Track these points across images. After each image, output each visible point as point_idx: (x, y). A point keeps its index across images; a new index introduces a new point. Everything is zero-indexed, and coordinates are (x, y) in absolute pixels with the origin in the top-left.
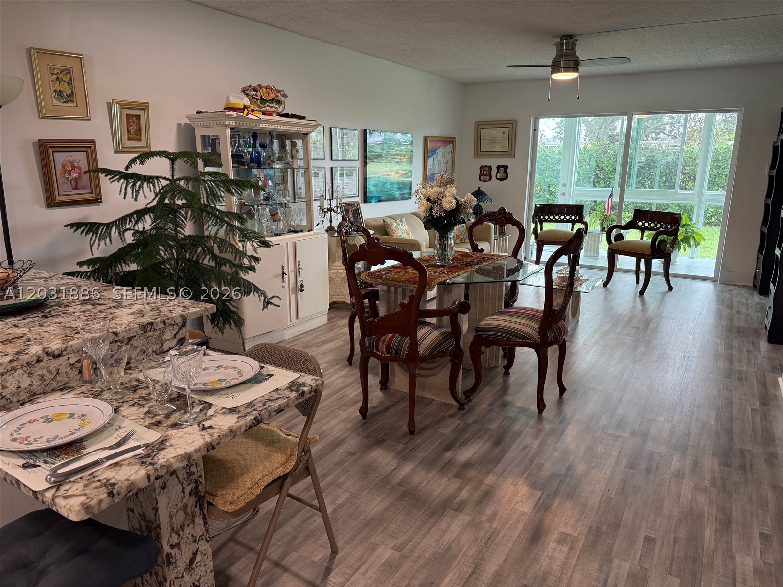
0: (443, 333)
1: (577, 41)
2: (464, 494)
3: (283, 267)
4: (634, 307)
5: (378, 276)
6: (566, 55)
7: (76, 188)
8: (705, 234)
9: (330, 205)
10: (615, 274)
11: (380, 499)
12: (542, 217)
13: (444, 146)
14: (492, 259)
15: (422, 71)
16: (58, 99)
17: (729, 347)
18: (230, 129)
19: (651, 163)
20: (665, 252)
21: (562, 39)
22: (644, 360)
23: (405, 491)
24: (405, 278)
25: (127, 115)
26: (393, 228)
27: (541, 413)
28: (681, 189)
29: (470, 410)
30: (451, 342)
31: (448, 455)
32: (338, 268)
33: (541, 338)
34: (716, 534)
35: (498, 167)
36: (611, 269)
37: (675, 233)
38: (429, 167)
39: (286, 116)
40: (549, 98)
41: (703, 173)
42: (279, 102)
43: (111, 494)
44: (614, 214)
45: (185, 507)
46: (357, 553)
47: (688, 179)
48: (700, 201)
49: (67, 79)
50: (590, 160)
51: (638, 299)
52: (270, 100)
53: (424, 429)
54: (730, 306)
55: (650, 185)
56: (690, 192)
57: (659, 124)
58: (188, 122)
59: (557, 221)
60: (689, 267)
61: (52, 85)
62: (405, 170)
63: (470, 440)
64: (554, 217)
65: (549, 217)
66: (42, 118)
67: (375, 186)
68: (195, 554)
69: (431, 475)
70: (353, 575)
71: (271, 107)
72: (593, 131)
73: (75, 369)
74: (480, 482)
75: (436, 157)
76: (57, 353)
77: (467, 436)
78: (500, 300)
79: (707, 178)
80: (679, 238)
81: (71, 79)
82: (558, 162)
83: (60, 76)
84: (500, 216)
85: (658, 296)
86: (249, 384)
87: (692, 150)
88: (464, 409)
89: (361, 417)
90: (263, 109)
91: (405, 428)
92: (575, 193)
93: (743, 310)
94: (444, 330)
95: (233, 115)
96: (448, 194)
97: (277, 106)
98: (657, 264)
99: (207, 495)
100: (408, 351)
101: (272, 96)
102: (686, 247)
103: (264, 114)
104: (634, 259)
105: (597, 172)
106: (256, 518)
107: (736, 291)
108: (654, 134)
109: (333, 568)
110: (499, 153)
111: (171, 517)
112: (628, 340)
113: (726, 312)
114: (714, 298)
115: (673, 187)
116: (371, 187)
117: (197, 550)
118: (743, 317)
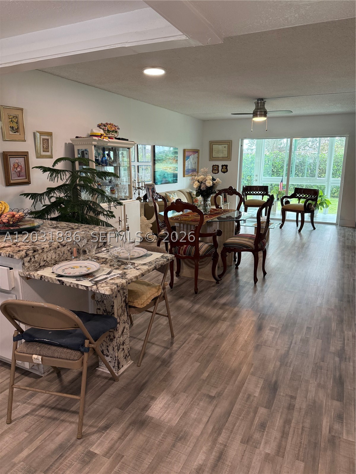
0: (210, 245)
1: (265, 101)
2: (225, 315)
3: (119, 217)
4: (296, 237)
5: (176, 219)
6: (260, 109)
7: (19, 176)
8: (332, 202)
9: (139, 186)
10: (285, 222)
11: (188, 318)
12: (246, 192)
13: (194, 154)
14: (228, 211)
15: (182, 114)
16: (12, 131)
17: (343, 254)
18: (94, 146)
19: (302, 164)
20: (311, 210)
21: (258, 101)
22: (303, 261)
23: (198, 315)
24: (190, 219)
25: (43, 139)
26: (171, 198)
27: (256, 284)
28: (319, 177)
29: (222, 284)
30: (213, 250)
31: (215, 301)
32: (143, 219)
33: (255, 247)
34: (337, 325)
35: (222, 166)
36: (284, 220)
37: (315, 200)
38: (186, 166)
39: (119, 139)
40: (252, 130)
41: (330, 168)
42: (116, 132)
43: (117, 286)
44: (284, 191)
45: (122, 306)
46: (183, 337)
47: (322, 172)
48: (328, 184)
49: (16, 121)
50: (268, 162)
51: (298, 234)
52: (112, 131)
53: (201, 292)
54: (344, 237)
55: (302, 175)
56: (323, 179)
57: (306, 141)
58: (71, 142)
59: (254, 194)
60: (324, 218)
61: (9, 124)
62: (174, 167)
63: (224, 295)
64: (253, 193)
65: (250, 193)
66: (5, 141)
67: (159, 176)
68: (124, 328)
69: (209, 309)
70: (183, 344)
71: (112, 135)
72: (270, 145)
73: (69, 252)
74: (232, 311)
75: (190, 160)
76: (64, 244)
77: (222, 293)
78: (233, 231)
79: (332, 171)
80: (318, 203)
81: (17, 121)
82: (251, 163)
83: (13, 119)
84: (230, 190)
85: (308, 232)
86: (145, 257)
87: (324, 156)
88: (219, 283)
89: (170, 288)
90: (109, 135)
91: (193, 291)
92: (262, 179)
93: (350, 238)
94: (210, 244)
95: (96, 139)
96: (208, 179)
97: (115, 134)
98: (307, 216)
99: (129, 303)
100: (195, 253)
101: (113, 129)
102: (322, 208)
103: (109, 138)
104: (295, 213)
105: (273, 168)
106: (133, 327)
107: (347, 229)
108: (303, 147)
109: (174, 342)
110: (221, 158)
111: (118, 310)
112: (294, 252)
113: (342, 239)
114: (336, 233)
115: (314, 176)
116: (157, 176)
117: (125, 327)
118: (350, 241)
